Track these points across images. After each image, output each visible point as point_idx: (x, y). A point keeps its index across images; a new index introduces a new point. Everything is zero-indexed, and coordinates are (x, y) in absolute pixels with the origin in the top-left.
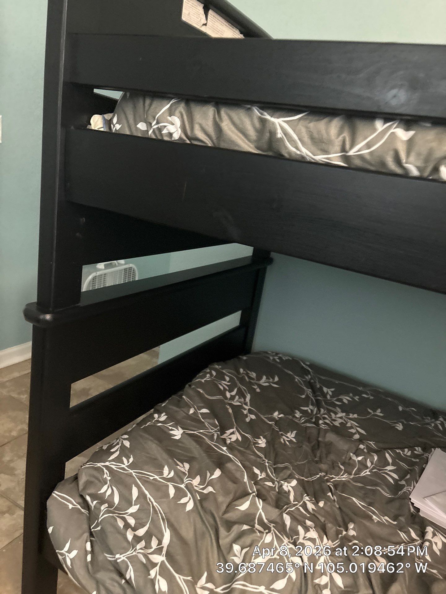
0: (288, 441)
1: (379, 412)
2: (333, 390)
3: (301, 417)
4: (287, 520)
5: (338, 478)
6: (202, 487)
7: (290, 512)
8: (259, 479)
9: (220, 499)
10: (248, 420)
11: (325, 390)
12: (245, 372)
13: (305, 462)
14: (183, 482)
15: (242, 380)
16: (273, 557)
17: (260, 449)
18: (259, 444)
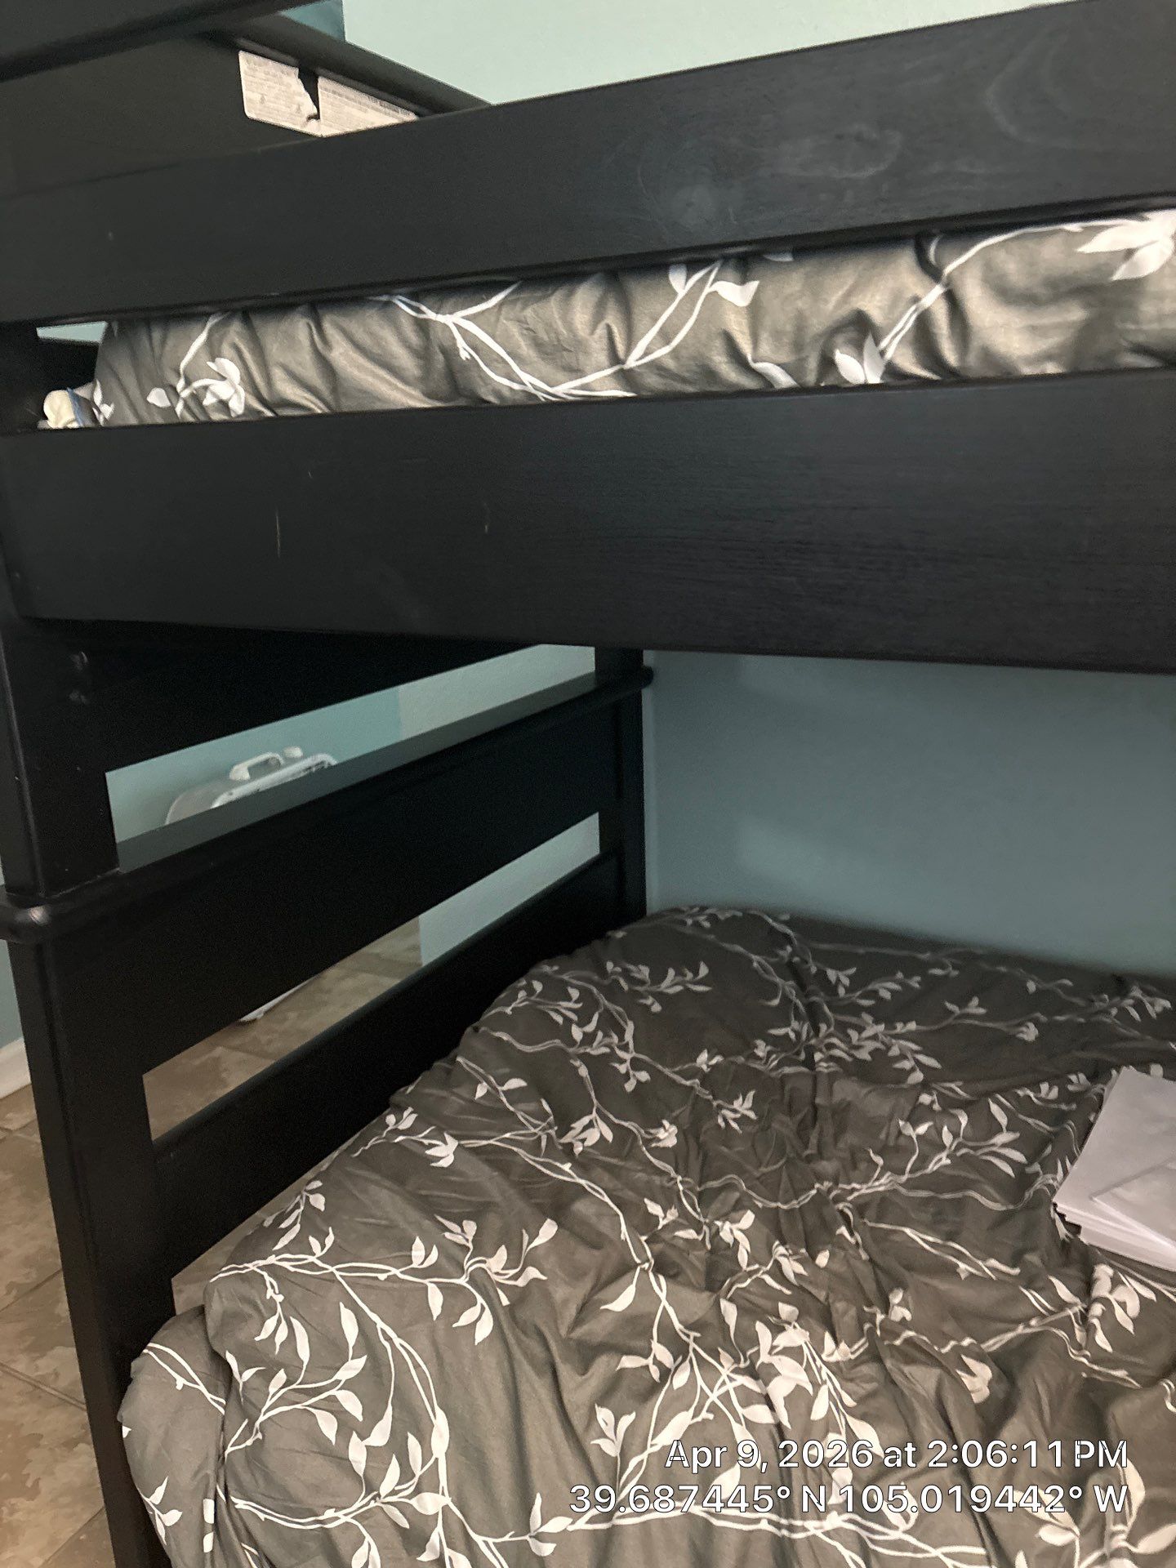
0: (735, 1120)
1: (974, 1007)
2: (853, 971)
3: (769, 1054)
4: (730, 1312)
5: (867, 1189)
6: (512, 1272)
7: (739, 1292)
8: (660, 1227)
9: (560, 1293)
10: (630, 1086)
11: (832, 974)
12: (619, 969)
13: (781, 1163)
14: (463, 1271)
15: (612, 992)
16: (699, 1419)
17: (661, 1153)
18: (659, 1140)
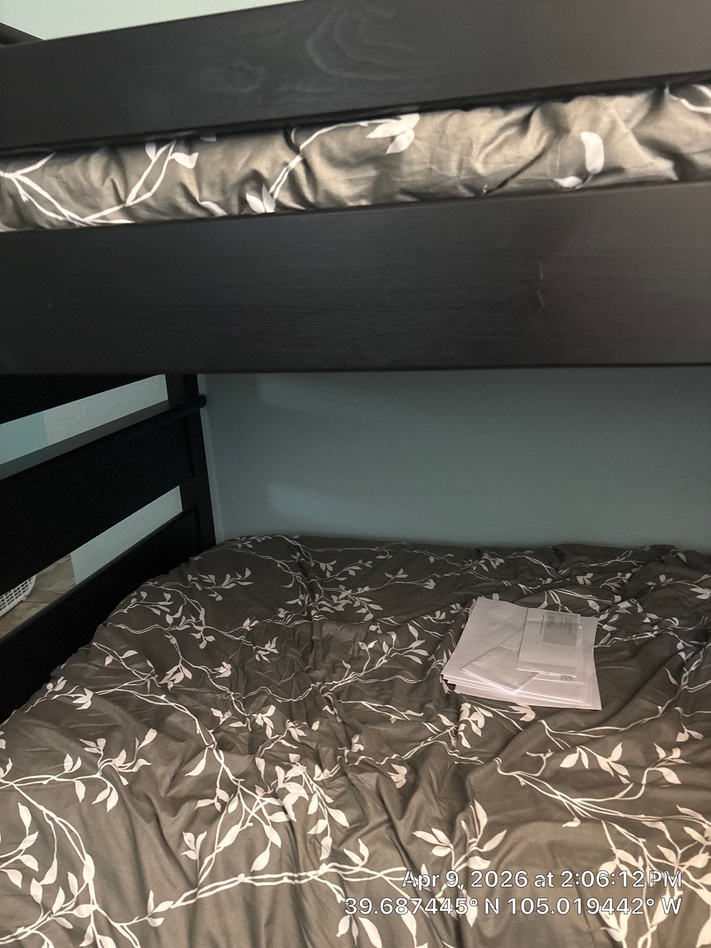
0: (265, 656)
1: (401, 574)
2: (334, 562)
3: (286, 615)
4: (261, 763)
5: (341, 683)
6: (129, 765)
7: (267, 752)
8: (221, 723)
9: (159, 771)
10: (202, 646)
11: (323, 566)
12: (195, 578)
13: (292, 676)
14: (97, 770)
15: (191, 592)
16: (245, 827)
17: (222, 681)
18: (221, 674)
